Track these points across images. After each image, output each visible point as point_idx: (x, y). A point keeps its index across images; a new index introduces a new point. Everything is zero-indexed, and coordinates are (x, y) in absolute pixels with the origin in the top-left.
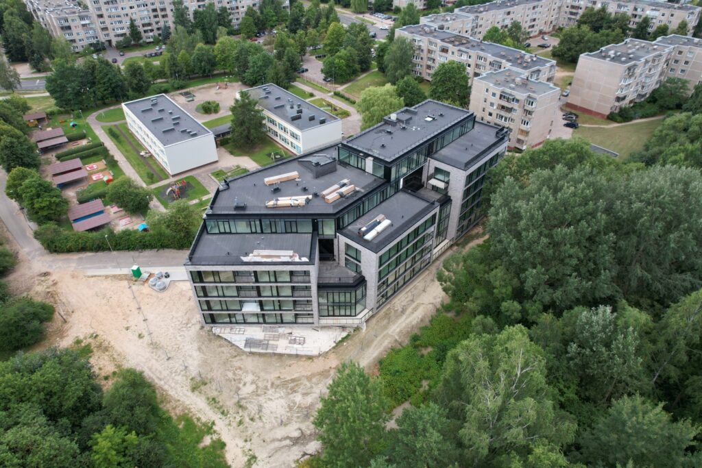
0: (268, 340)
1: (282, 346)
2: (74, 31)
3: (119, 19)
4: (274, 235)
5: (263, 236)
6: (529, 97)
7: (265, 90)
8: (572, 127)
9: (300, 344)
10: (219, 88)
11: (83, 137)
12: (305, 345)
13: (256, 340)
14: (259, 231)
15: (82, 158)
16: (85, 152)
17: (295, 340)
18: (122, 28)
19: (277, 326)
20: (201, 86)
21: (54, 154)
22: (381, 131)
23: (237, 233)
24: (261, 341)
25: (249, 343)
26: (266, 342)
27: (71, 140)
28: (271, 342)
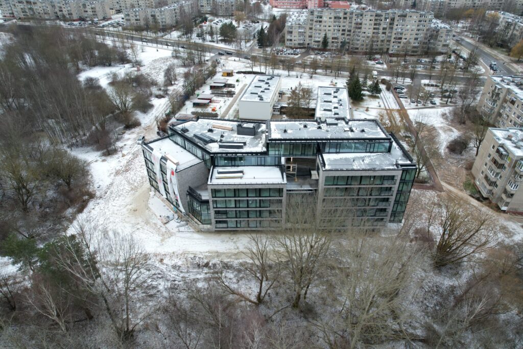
2: (294, 34)
3: (320, 32)
4: (188, 152)
5: (184, 150)
14: (184, 147)
18: (319, 38)
23: (177, 144)
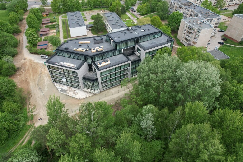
0: (67, 91)
1: (71, 94)
4: (74, 59)
5: (71, 59)
6: (199, 29)
7: (111, 14)
8: (221, 44)
9: (76, 94)
10: (102, 12)
11: (55, 22)
12: (77, 95)
13: (64, 90)
14: (70, 57)
15: (50, 28)
16: (52, 26)
17: (75, 93)
19: (71, 87)
20: (97, 10)
21: (45, 25)
22: (123, 32)
23: (64, 57)
24: (65, 90)
25: (62, 90)
26: (66, 91)
27: (51, 22)
28: (68, 92)
